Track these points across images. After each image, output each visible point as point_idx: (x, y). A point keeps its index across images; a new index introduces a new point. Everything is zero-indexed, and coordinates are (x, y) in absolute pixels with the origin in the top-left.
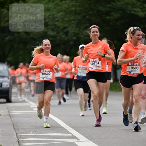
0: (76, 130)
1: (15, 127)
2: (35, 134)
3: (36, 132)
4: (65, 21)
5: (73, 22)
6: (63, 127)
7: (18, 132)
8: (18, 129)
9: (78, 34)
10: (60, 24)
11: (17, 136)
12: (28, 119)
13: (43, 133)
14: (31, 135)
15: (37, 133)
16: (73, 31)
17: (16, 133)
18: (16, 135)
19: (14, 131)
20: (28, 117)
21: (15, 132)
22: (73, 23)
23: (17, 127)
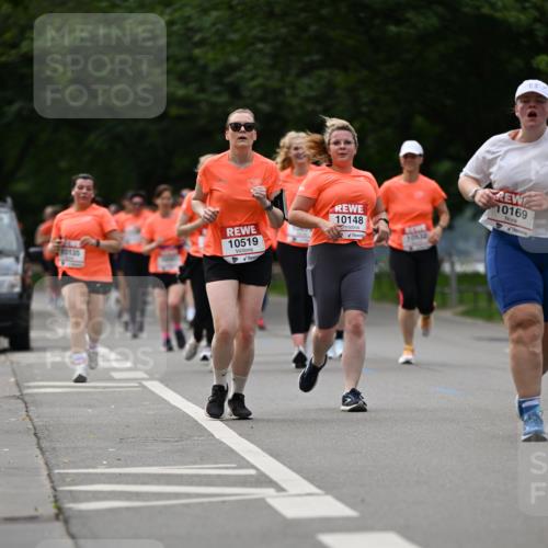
0: (271, 455)
1: (44, 444)
2: (117, 467)
3: (119, 461)
4: (232, 42)
5: (260, 46)
6: (223, 440)
7: (53, 462)
8: (54, 449)
9: (280, 91)
10: (211, 55)
11: (49, 475)
12: (90, 410)
13: (149, 465)
14: (102, 474)
15: (127, 466)
16: (259, 81)
17: (46, 464)
18: (46, 473)
19: (40, 456)
20: (90, 406)
21: (41, 461)
22: (260, 51)
23: (51, 441)
